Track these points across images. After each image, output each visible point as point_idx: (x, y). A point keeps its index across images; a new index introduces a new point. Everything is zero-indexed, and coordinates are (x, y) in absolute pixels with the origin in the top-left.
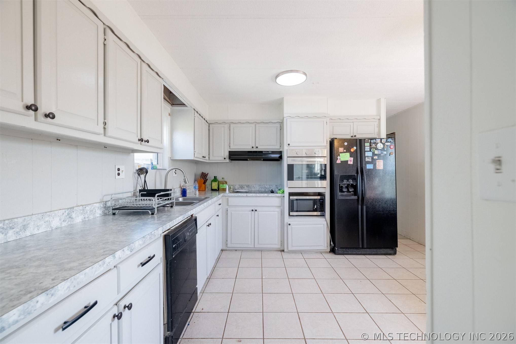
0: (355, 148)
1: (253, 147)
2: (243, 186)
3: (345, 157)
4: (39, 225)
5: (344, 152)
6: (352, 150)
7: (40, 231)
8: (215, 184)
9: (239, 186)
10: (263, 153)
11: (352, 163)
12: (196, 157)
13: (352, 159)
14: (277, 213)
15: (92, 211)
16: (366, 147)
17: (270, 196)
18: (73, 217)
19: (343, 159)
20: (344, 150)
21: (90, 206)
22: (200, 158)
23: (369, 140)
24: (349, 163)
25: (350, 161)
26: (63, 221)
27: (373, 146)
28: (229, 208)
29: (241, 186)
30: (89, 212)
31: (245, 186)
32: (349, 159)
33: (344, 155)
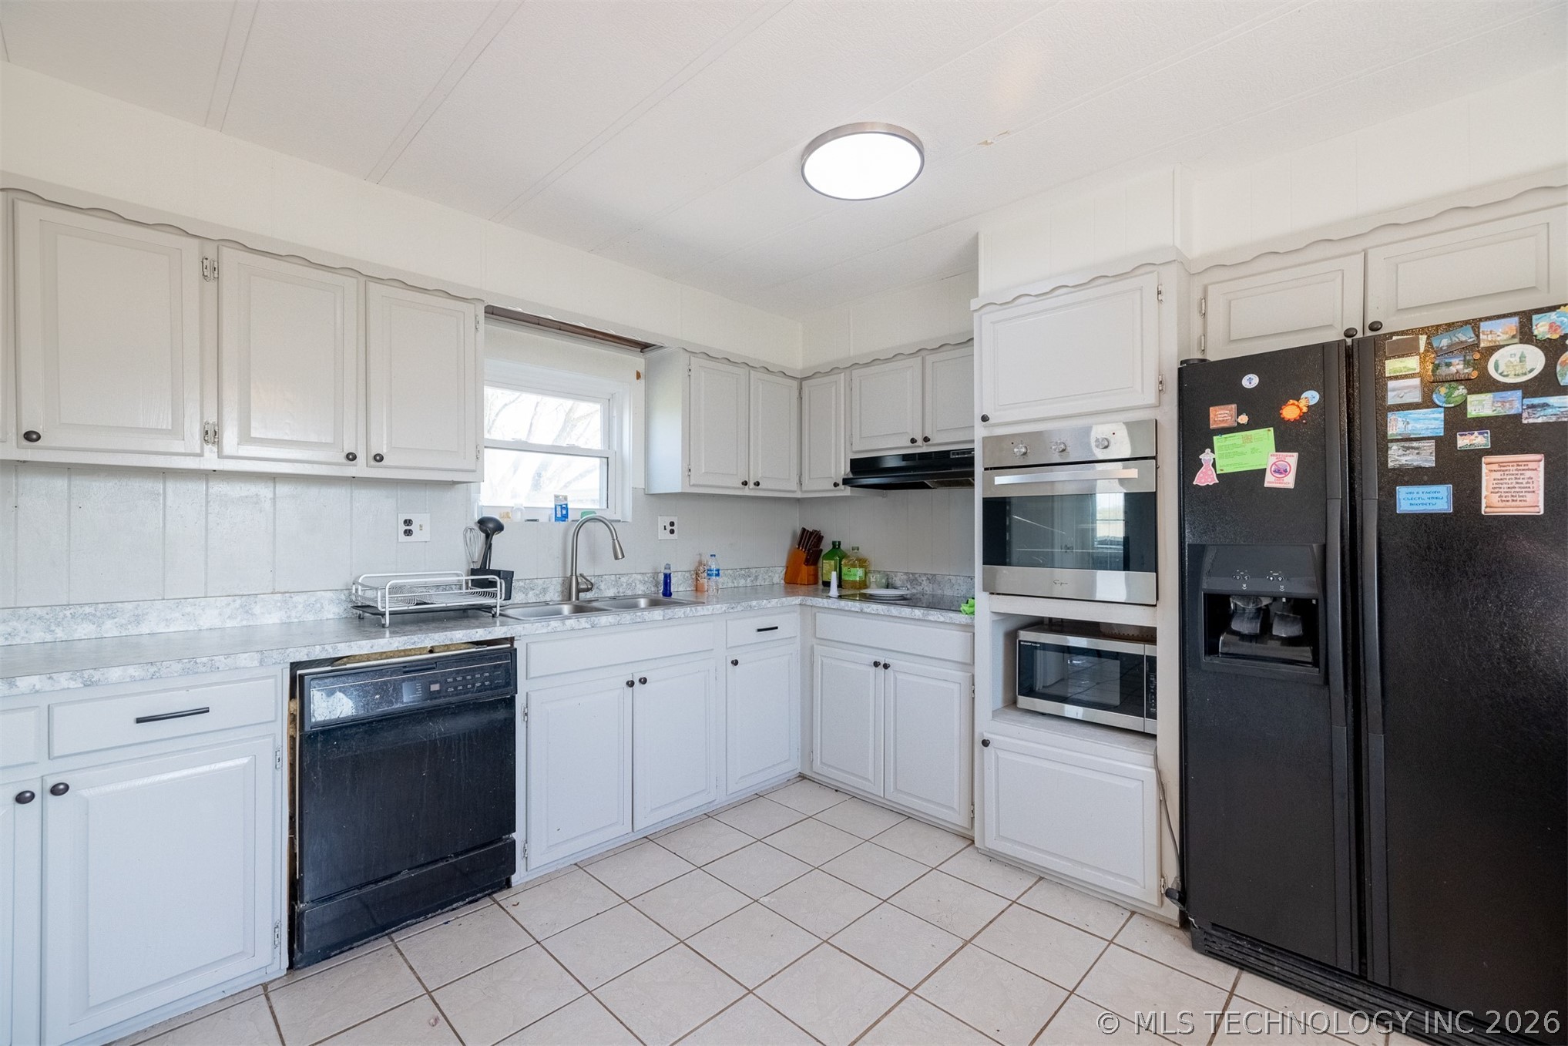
0: (1311, 397)
1: (913, 441)
2: (918, 578)
3: (1242, 454)
4: (169, 618)
5: (1240, 428)
6: (1290, 412)
7: (172, 629)
8: (830, 565)
9: (905, 577)
10: (952, 457)
11: (1289, 482)
12: (693, 485)
13: (1292, 459)
14: (956, 687)
15: (311, 605)
16: (1391, 384)
17: (931, 618)
18: (256, 613)
19: (1228, 466)
20: (1239, 414)
21: (304, 596)
22: (738, 488)
23: (1417, 340)
24: (1270, 481)
25: (1278, 471)
26: (229, 617)
27: (1453, 369)
28: (818, 644)
29: (911, 576)
30: (300, 606)
31: (924, 578)
32: (1273, 460)
33: (1240, 442)
